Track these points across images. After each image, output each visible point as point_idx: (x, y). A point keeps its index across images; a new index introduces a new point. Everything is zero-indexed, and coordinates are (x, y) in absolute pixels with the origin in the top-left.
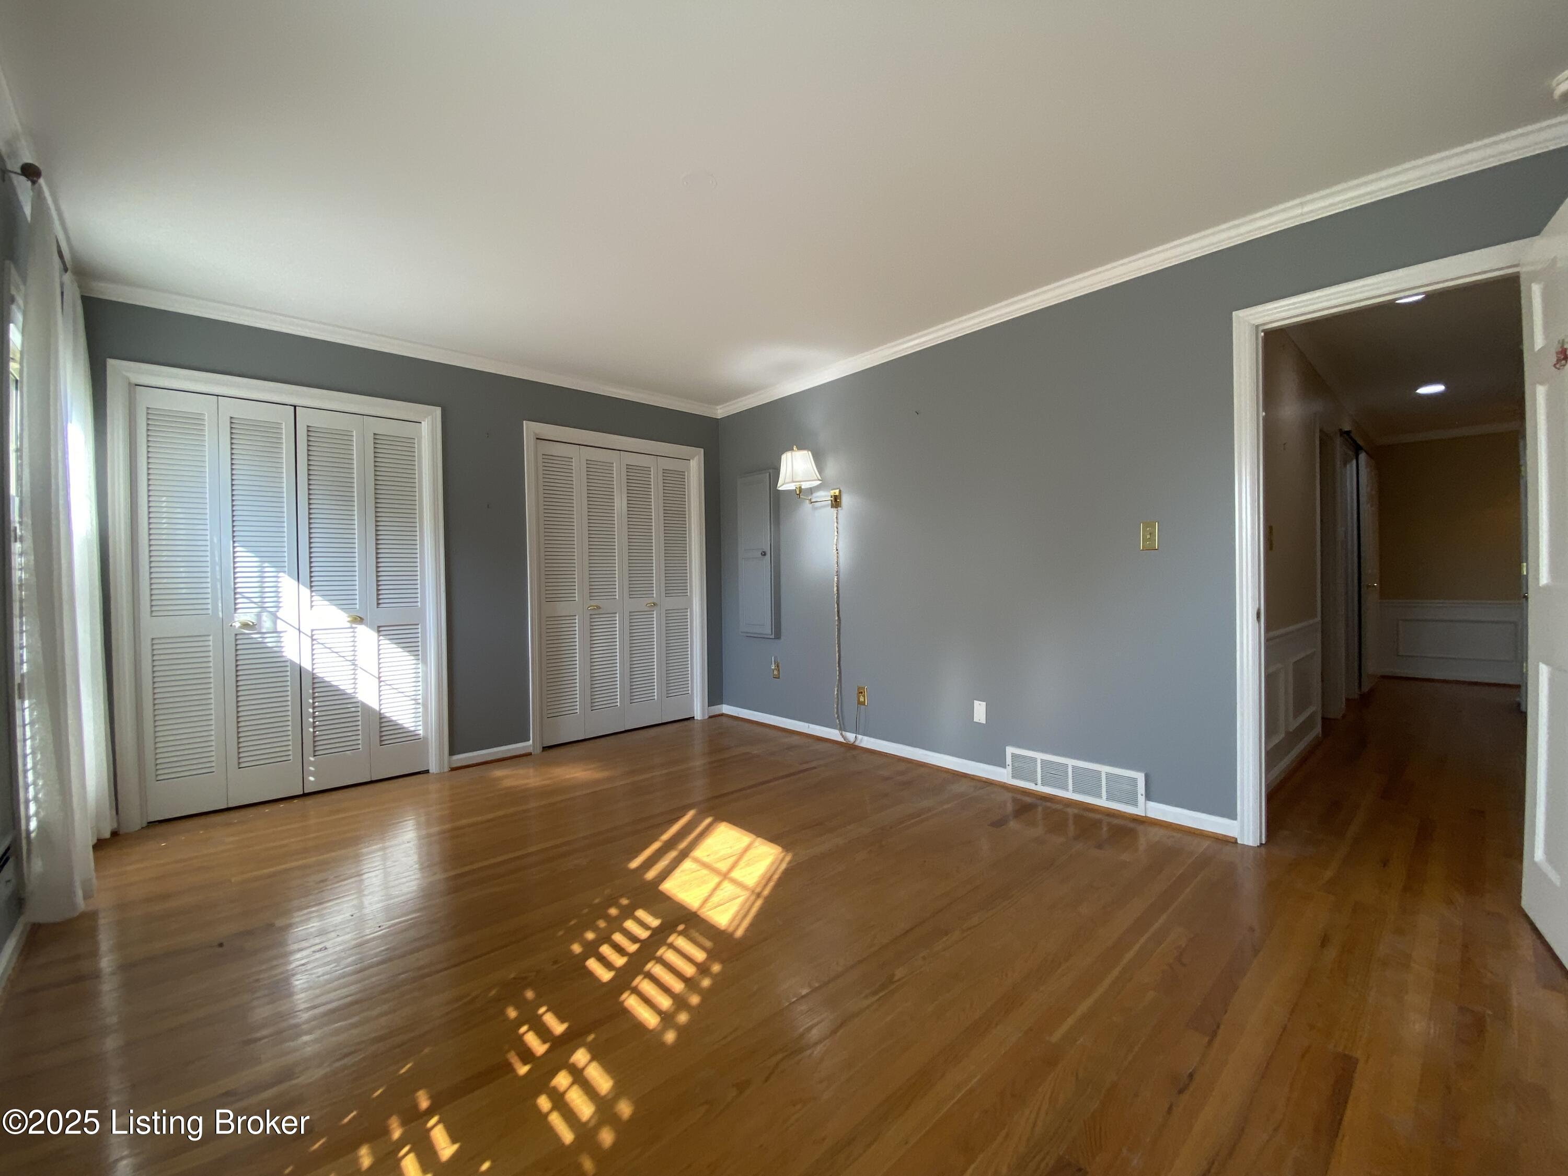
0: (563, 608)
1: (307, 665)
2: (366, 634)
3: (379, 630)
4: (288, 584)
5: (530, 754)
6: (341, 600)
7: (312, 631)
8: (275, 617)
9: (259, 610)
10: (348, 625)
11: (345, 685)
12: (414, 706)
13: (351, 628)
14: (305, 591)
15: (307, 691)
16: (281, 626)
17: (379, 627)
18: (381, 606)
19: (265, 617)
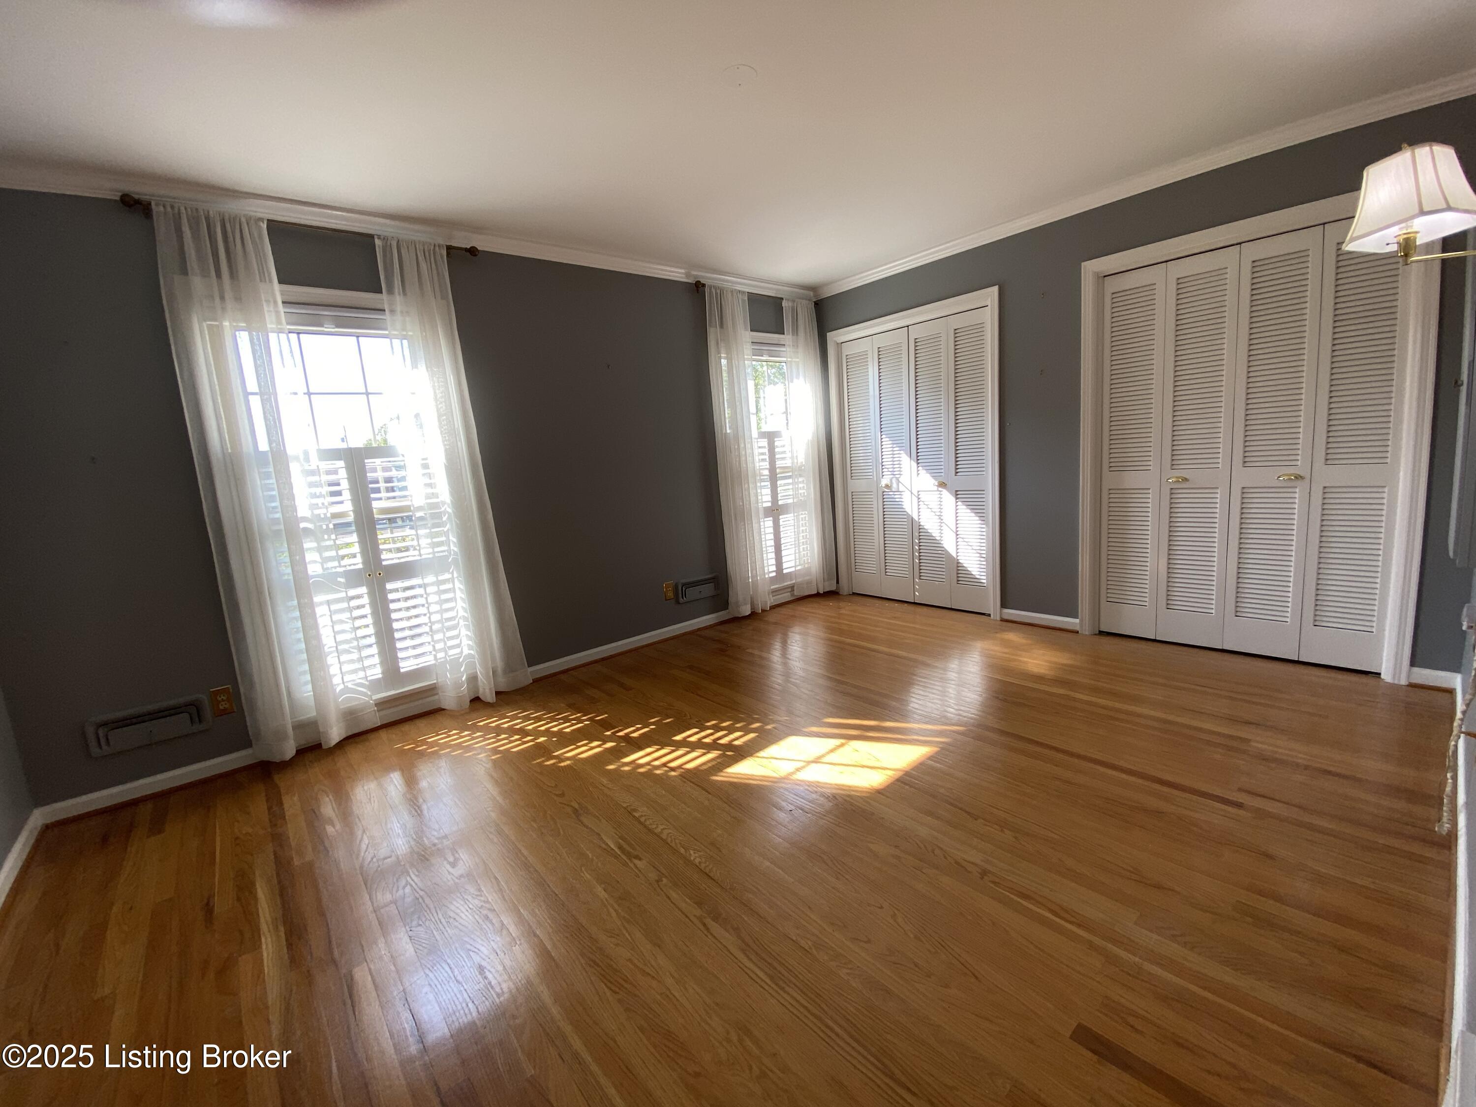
0: (1131, 479)
1: (916, 517)
2: (948, 498)
3: (956, 494)
4: (905, 459)
5: (1078, 632)
6: (933, 471)
7: (918, 492)
8: (898, 482)
9: (892, 476)
10: (935, 489)
11: (936, 534)
12: (978, 559)
13: (938, 491)
14: (914, 464)
15: (916, 534)
16: (901, 488)
17: (957, 491)
18: (959, 474)
19: (894, 481)
